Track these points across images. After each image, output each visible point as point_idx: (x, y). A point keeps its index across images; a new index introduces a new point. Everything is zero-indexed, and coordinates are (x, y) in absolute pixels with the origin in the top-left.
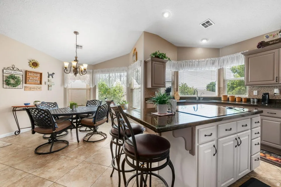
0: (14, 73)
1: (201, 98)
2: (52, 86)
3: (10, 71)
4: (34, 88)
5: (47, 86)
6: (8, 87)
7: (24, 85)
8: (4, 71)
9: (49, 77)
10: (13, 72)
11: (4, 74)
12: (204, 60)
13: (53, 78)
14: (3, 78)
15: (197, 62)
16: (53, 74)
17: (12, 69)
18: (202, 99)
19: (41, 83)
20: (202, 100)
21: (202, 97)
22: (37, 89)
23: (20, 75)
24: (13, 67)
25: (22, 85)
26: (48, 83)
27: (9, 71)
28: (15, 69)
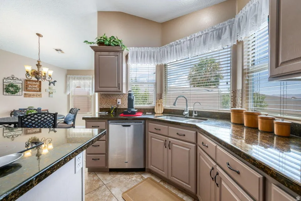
0: (14, 82)
1: (194, 114)
2: (53, 93)
3: (10, 80)
4: (34, 95)
5: (48, 93)
6: (7, 94)
7: (24, 92)
8: (5, 80)
9: (50, 84)
10: (12, 81)
11: (4, 83)
12: (201, 34)
13: (54, 85)
14: (3, 87)
15: (189, 42)
16: (55, 81)
17: (11, 78)
18: (197, 115)
19: (40, 90)
20: (195, 116)
21: (195, 112)
22: (38, 96)
23: (19, 84)
24: (13, 77)
25: (21, 92)
26: (49, 91)
27: (8, 80)
28: (14, 79)
